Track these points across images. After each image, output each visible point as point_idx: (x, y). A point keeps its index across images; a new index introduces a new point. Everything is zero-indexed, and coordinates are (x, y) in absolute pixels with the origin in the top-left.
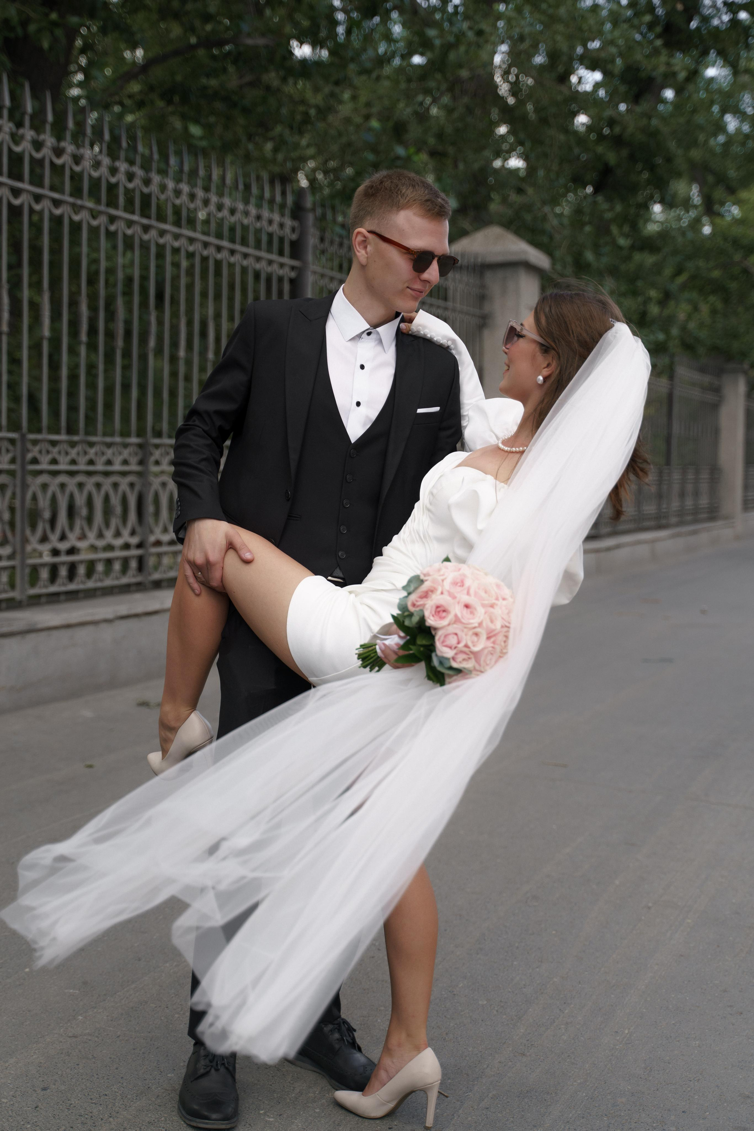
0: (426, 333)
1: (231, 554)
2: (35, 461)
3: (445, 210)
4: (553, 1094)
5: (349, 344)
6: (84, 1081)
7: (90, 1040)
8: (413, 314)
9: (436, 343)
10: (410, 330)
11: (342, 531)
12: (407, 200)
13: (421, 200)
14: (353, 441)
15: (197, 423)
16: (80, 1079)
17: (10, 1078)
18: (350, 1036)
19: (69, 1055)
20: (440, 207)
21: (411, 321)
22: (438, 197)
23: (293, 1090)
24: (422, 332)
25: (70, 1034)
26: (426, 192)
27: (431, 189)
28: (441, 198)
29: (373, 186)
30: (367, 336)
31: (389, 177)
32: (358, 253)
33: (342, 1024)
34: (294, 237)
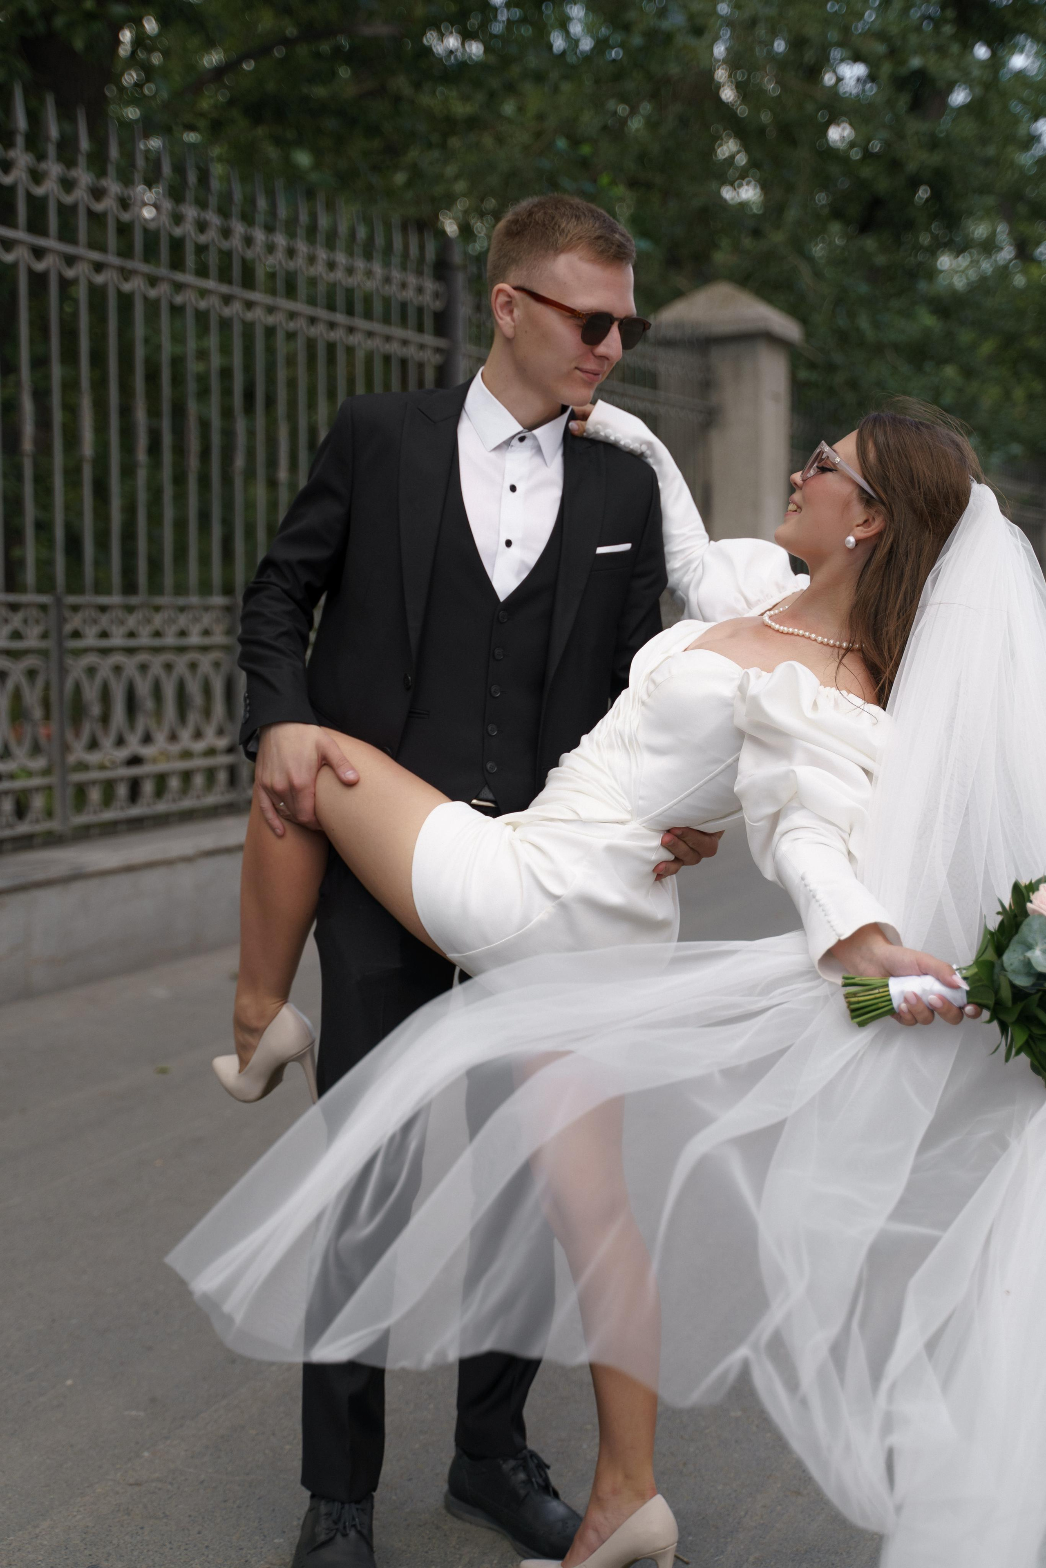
0: (608, 435)
1: (326, 773)
2: (76, 634)
3: (626, 251)
4: (844, 1554)
5: (493, 455)
6: (151, 1553)
7: (160, 1489)
8: (587, 407)
9: (624, 449)
10: (584, 431)
11: (490, 732)
12: (568, 239)
13: (590, 237)
14: (502, 597)
15: (274, 579)
16: (145, 1551)
17: (42, 1553)
18: (541, 1476)
19: (129, 1514)
20: (618, 246)
21: (585, 417)
22: (615, 232)
23: (460, 1559)
24: (602, 434)
25: (132, 1481)
26: (597, 225)
27: (604, 221)
28: (619, 233)
29: (518, 220)
30: (518, 443)
31: (541, 205)
32: (500, 322)
33: (529, 1460)
34: (438, 305)
